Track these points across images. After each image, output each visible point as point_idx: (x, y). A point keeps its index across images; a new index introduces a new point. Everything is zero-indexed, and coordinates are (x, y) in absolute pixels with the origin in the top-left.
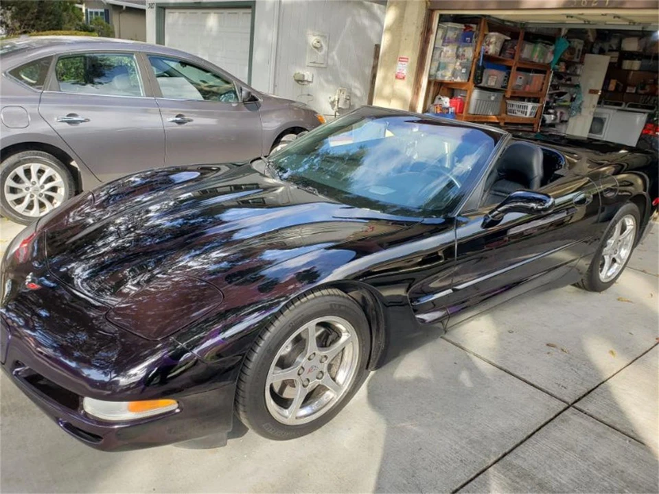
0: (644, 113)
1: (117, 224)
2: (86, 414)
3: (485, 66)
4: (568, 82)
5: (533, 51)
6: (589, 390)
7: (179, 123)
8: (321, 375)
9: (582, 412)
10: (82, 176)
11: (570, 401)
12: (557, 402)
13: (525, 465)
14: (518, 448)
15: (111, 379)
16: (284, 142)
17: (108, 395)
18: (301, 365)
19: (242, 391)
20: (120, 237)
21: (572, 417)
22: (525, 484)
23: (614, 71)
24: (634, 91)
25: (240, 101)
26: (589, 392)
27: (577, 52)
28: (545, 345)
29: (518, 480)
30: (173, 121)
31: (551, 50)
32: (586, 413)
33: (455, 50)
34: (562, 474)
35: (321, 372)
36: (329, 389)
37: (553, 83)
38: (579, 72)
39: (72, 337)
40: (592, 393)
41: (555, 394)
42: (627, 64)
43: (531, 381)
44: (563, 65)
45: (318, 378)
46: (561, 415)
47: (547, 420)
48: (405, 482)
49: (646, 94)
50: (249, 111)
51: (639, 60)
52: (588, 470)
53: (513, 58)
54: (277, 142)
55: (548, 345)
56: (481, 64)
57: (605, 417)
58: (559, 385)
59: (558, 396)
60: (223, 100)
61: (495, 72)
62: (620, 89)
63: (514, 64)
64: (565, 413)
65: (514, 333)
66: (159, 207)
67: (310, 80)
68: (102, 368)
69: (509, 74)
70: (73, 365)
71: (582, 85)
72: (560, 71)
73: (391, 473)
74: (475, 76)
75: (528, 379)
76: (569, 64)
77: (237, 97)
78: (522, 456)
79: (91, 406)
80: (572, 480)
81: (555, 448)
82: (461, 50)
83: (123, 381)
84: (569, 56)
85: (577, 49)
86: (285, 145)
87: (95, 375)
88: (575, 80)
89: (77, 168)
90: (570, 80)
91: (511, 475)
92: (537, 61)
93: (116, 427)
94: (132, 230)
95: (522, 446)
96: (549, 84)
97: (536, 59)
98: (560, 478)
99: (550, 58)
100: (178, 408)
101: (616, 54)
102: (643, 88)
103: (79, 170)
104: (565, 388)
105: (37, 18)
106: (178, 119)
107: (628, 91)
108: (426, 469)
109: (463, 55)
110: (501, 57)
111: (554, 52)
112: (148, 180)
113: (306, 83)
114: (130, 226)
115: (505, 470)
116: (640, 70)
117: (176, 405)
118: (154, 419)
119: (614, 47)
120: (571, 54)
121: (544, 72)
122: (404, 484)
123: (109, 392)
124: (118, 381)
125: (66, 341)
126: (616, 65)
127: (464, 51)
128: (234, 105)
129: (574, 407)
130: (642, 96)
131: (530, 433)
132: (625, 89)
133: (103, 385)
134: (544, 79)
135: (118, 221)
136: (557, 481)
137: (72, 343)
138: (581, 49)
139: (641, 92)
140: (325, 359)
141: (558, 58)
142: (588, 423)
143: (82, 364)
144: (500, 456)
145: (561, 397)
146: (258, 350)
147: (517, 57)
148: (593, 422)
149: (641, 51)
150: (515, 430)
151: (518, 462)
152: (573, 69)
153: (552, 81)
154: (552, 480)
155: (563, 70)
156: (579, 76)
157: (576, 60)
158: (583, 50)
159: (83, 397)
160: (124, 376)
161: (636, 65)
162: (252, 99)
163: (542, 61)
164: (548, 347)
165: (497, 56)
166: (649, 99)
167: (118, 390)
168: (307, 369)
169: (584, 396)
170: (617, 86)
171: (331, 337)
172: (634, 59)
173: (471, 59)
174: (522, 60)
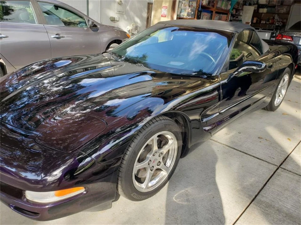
0: (270, 32)
1: (28, 91)
2: (28, 201)
3: (202, 11)
4: (237, 19)
5: (222, 4)
6: (285, 158)
7: (58, 38)
8: (159, 163)
9: (286, 170)
10: (6, 68)
11: (278, 165)
12: (272, 166)
13: (268, 201)
14: (261, 192)
15: (42, 178)
16: (112, 47)
17: (41, 188)
18: (149, 159)
19: (120, 177)
20: (30, 98)
21: (282, 173)
22: (271, 211)
23: (256, 14)
24: (264, 23)
25: (88, 27)
26: (285, 160)
27: (240, 5)
28: (258, 138)
29: (267, 209)
30: (54, 37)
31: (230, 3)
32: (287, 170)
33: (188, 3)
34: (287, 203)
35: (160, 162)
36: (162, 170)
37: (231, 19)
38: (241, 14)
39: (10, 153)
40: (287, 160)
41: (270, 162)
42: (261, 10)
43: (257, 157)
44: (234, 10)
45: (158, 165)
46: (276, 173)
47: (270, 176)
48: (210, 216)
49: (269, 24)
50: (93, 32)
51: (266, 8)
52: (298, 200)
53: (214, 7)
54: (108, 47)
55: (259, 138)
56: (200, 10)
57: (297, 171)
58: (270, 157)
59: (272, 162)
60: (79, 26)
61: (206, 14)
62: (258, 22)
63: (214, 10)
64: (278, 171)
65: (241, 133)
66: (48, 81)
67: (118, 20)
68: (33, 172)
69: (212, 15)
70: (14, 170)
71: (242, 20)
72: (233, 13)
73: (202, 213)
74: (197, 15)
75: (255, 155)
76: (237, 10)
77: (86, 25)
78: (265, 196)
79: (30, 195)
80: (292, 206)
81: (279, 190)
82: (191, 3)
83: (50, 179)
84: (237, 6)
85: (240, 3)
86: (112, 49)
87: (31, 176)
88: (239, 18)
89: (3, 64)
90: (237, 17)
91: (263, 207)
92: (224, 9)
93: (47, 207)
94: (38, 93)
95: (263, 190)
96: (229, 19)
97: (223, 7)
98: (287, 205)
99: (229, 7)
100: (85, 191)
101: (256, 6)
102: (268, 21)
103: (4, 64)
104: (274, 158)
106: (57, 36)
107: (262, 23)
108: (220, 208)
109: (192, 5)
110: (209, 7)
111: (231, 5)
112: (42, 66)
113: (116, 21)
114: (37, 91)
115: (259, 204)
116: (266, 13)
117: (84, 190)
118: (72, 199)
119: (255, 3)
120: (238, 5)
121: (227, 14)
122: (211, 218)
123: (42, 186)
124: (47, 179)
125: (7, 156)
126: (256, 11)
127: (192, 3)
128: (85, 29)
129: (281, 168)
130: (268, 25)
131: (264, 183)
132: (260, 22)
133: (37, 182)
134: (227, 17)
135: (28, 89)
136: (286, 207)
137: (10, 157)
138: (242, 4)
139: (268, 23)
140: (161, 154)
141: (232, 7)
142: (290, 175)
143: (19, 169)
144: (254, 197)
145: (273, 163)
146: (128, 153)
147: (215, 7)
148: (292, 174)
149: (267, 4)
150: (257, 182)
151: (264, 199)
152: (239, 12)
153: (230, 18)
154: (283, 207)
155: (235, 13)
156: (241, 16)
157: (240, 8)
158: (243, 3)
159: (25, 191)
160: (50, 176)
161: (265, 10)
162: (94, 27)
163: (226, 9)
164: (259, 139)
165: (207, 6)
166: (271, 26)
167: (47, 185)
168: (152, 161)
169: (284, 162)
170: (257, 20)
171: (163, 143)
172: (264, 8)
173: (195, 7)
174: (217, 8)
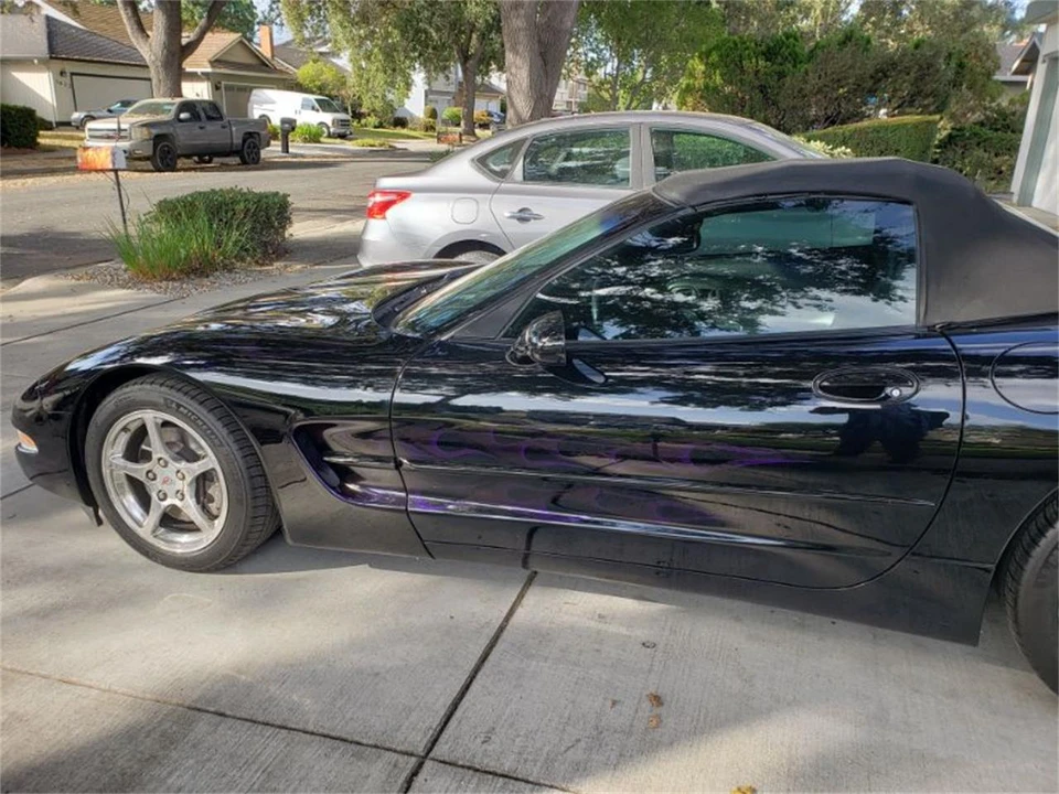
6: (510, 773)
8: (180, 494)
9: (413, 774)
11: (438, 755)
26: (498, 775)
28: (647, 693)
32: (410, 779)
40: (502, 779)
45: (178, 498)
55: (653, 696)
58: (489, 732)
65: (648, 650)
75: (474, 693)
104: (485, 741)
129: (419, 763)
169: (477, 770)
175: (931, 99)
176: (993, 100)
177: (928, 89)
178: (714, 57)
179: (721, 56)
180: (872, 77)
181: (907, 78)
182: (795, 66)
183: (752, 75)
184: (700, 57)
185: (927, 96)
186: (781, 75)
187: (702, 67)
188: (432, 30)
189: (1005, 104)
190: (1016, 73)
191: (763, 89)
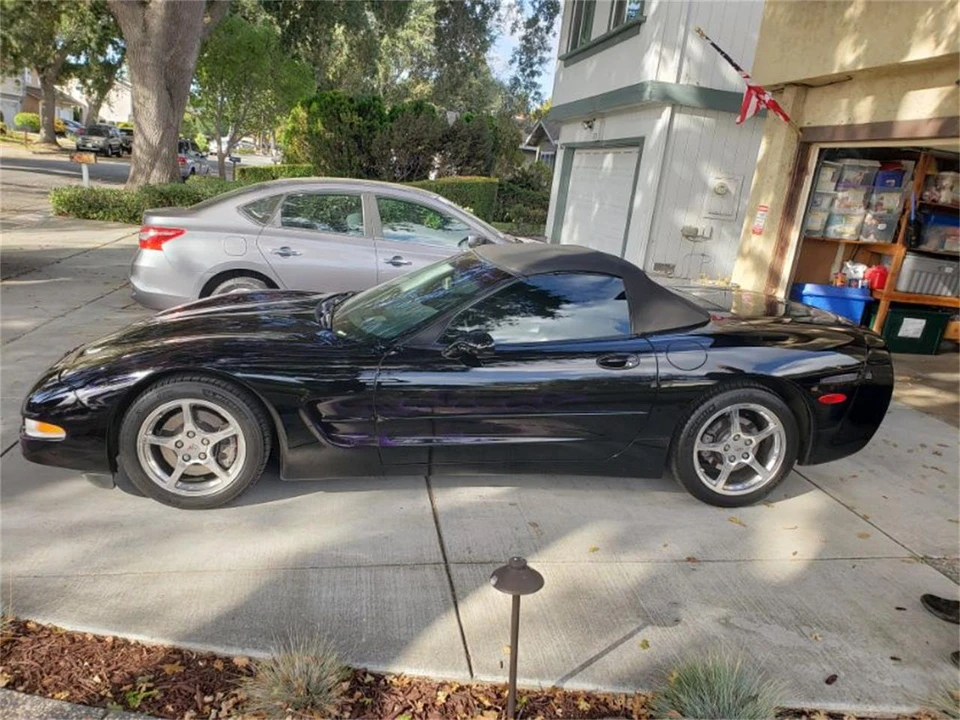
3: (929, 221)
6: (493, 561)
7: (395, 265)
8: (203, 455)
14: (332, 569)
18: (179, 438)
21: (428, 570)
26: (488, 563)
30: (389, 263)
32: (447, 572)
33: (863, 196)
40: (492, 564)
43: (444, 538)
45: (200, 458)
46: (420, 566)
47: (400, 563)
55: (530, 523)
56: (912, 218)
57: (463, 580)
67: (707, 235)
74: (906, 234)
75: (446, 536)
82: (874, 196)
95: (339, 568)
105: (468, 163)
106: (395, 260)
109: (880, 204)
113: (697, 239)
117: (65, 435)
127: (882, 198)
129: (446, 566)
131: (364, 565)
140: (206, 441)
142: (433, 577)
144: (307, 567)
148: (439, 578)
150: (355, 559)
151: (313, 574)
168: (187, 445)
169: (476, 563)
173: (897, 210)
175: (481, 162)
176: (519, 165)
177: (480, 153)
178: (315, 106)
179: (321, 107)
180: (440, 140)
181: (465, 143)
182: (381, 123)
183: (348, 126)
184: (302, 105)
185: (479, 159)
186: (371, 129)
187: (305, 115)
188: (11, 38)
189: (526, 169)
190: (529, 144)
191: (357, 138)
